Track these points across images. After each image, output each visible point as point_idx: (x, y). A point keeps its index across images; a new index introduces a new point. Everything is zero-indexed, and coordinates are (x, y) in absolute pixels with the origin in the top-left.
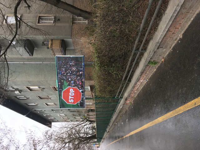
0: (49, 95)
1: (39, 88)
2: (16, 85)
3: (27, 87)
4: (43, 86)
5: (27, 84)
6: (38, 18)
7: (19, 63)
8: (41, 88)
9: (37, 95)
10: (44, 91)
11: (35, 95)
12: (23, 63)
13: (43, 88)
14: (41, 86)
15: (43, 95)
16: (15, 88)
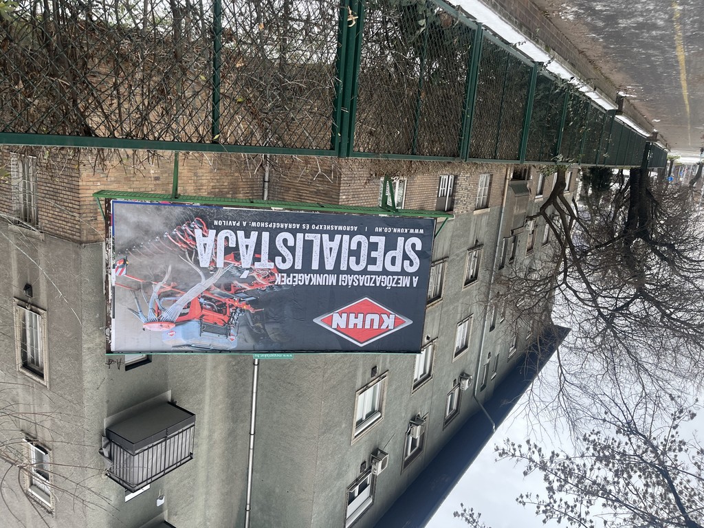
1: (365, 387)
2: (340, 475)
4: (355, 376)
6: (28, 374)
7: (251, 451)
8: (366, 383)
9: (409, 390)
10: (388, 366)
11: (406, 397)
12: (252, 437)
13: (369, 371)
14: (355, 384)
15: (411, 367)
16: (359, 474)
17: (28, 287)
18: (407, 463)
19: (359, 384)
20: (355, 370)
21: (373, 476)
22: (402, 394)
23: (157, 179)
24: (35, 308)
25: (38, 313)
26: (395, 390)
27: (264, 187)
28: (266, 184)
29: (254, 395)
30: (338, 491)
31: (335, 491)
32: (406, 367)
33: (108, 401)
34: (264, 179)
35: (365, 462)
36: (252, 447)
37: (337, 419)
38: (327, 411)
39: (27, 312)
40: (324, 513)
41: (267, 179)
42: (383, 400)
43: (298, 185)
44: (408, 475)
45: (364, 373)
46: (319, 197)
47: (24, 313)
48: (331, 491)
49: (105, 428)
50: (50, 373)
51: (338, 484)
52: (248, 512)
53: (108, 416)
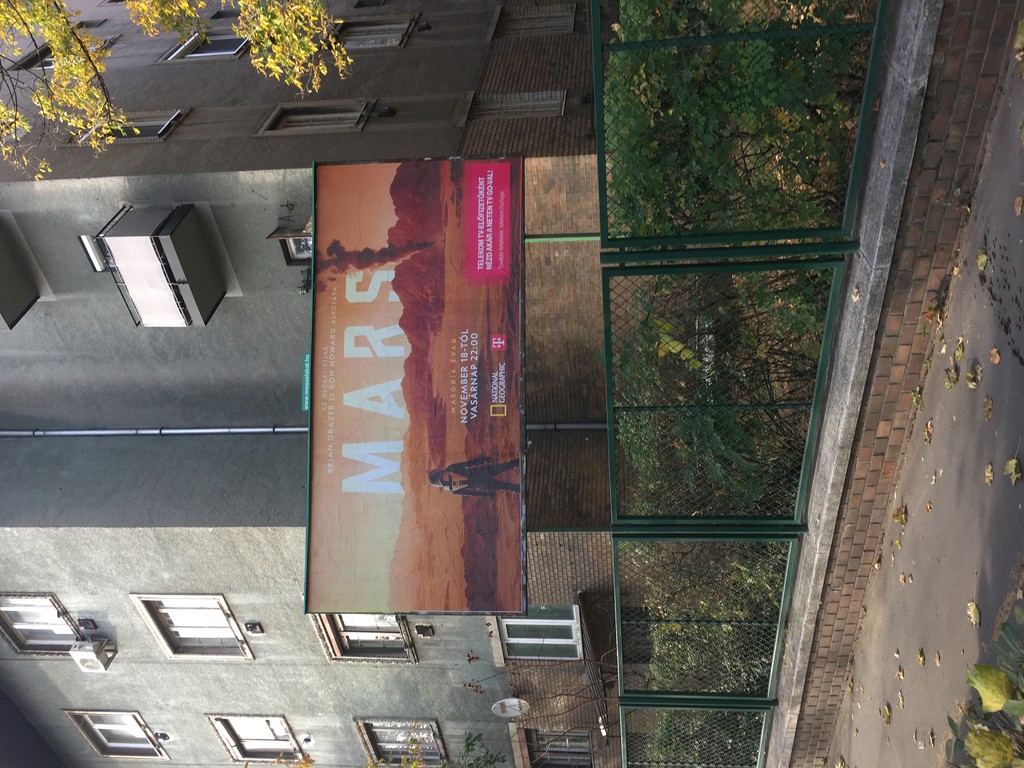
0: (296, 710)
1: (230, 614)
2: (79, 576)
3: (153, 608)
4: (251, 589)
5: (152, 573)
6: (273, 115)
7: (134, 432)
8: (236, 615)
9: (216, 710)
10: (261, 659)
11: (204, 705)
12: (157, 432)
13: (256, 618)
14: (236, 591)
15: (258, 709)
16: (75, 616)
17: (392, 112)
18: (79, 719)
19: (236, 599)
20: (259, 589)
21: (68, 648)
22: (209, 695)
23: (548, 261)
24: (366, 119)
25: (358, 123)
26: (218, 680)
27: (547, 423)
28: (551, 427)
29: (226, 430)
30: (51, 576)
31: (53, 569)
32: (257, 698)
33: (234, 205)
34: (559, 423)
35: (96, 627)
36: (140, 432)
37: (178, 560)
38: (195, 540)
39: (358, 115)
40: (19, 551)
41: (559, 426)
42: (203, 654)
43: (555, 469)
44: (58, 727)
45: (253, 608)
46: (539, 498)
47: (357, 111)
48: (55, 562)
49: (195, 203)
50: (275, 137)
51: (65, 576)
52: (31, 433)
53: (212, 207)
